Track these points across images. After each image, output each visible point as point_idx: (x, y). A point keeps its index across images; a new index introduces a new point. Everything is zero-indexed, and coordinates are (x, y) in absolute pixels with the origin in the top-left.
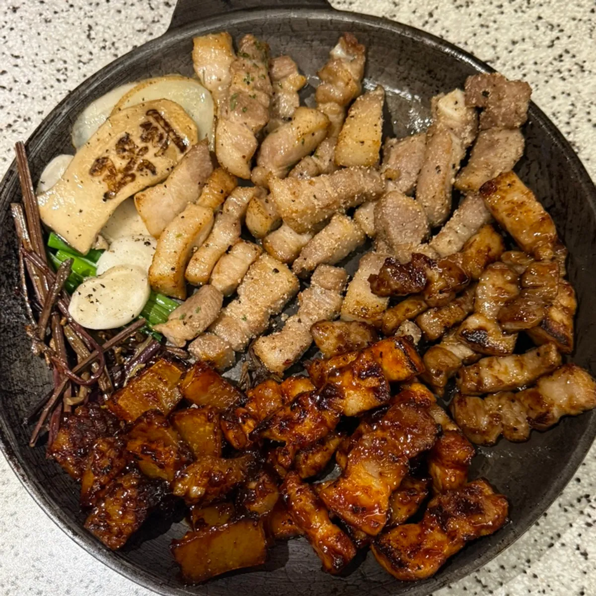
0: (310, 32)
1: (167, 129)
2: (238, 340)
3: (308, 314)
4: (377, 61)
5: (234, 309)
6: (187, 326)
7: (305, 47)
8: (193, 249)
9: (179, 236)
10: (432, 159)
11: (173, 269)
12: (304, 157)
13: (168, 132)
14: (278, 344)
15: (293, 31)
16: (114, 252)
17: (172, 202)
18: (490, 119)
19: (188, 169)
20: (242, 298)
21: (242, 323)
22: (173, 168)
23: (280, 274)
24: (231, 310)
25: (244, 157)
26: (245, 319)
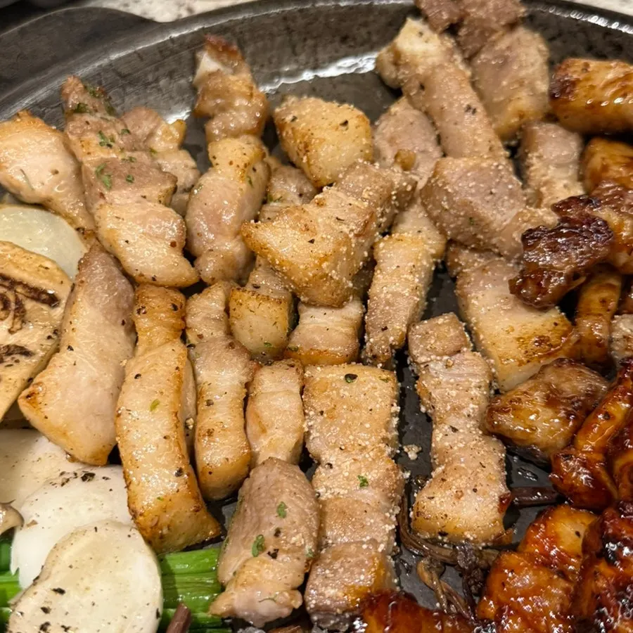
0: (149, 69)
1: (7, 284)
2: (382, 529)
3: (456, 410)
4: (262, 66)
5: (330, 483)
6: (281, 557)
7: (151, 94)
8: (186, 427)
9: (154, 406)
10: (451, 105)
11: (180, 473)
12: (260, 209)
13: (10, 288)
14: (461, 483)
15: (123, 77)
16: (34, 523)
17: (95, 373)
18: (477, 32)
19: (93, 304)
20: (328, 456)
21: (363, 496)
22: (55, 332)
23: (361, 378)
24: (327, 487)
25: (173, 245)
26: (364, 483)
